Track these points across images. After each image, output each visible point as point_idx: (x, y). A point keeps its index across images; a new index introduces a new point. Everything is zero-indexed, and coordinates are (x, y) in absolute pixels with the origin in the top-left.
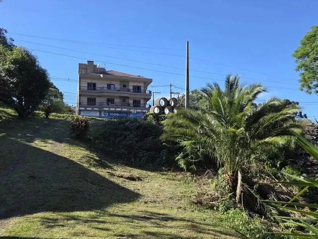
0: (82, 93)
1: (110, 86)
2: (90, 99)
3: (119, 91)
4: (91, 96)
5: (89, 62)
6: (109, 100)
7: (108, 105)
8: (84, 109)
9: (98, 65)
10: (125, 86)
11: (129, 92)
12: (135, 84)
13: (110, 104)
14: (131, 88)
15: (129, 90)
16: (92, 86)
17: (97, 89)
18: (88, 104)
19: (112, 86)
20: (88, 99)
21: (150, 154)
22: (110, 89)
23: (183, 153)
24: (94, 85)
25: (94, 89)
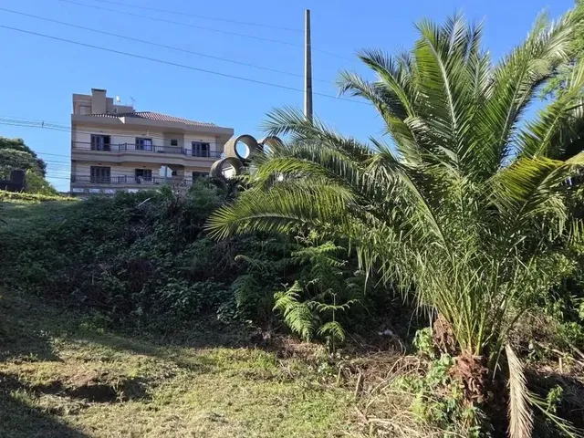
0: (77, 157)
1: (142, 142)
2: (98, 169)
3: (161, 152)
4: (100, 163)
5: (94, 90)
6: (139, 173)
7: (139, 182)
8: (82, 190)
9: (118, 99)
10: (174, 143)
11: (183, 156)
12: (198, 139)
13: (142, 180)
14: (188, 146)
15: (183, 152)
16: (103, 143)
17: (112, 147)
18: (92, 181)
19: (148, 143)
20: (92, 168)
21: (198, 290)
22: (142, 148)
23: (301, 285)
24: (107, 139)
25: (107, 148)
